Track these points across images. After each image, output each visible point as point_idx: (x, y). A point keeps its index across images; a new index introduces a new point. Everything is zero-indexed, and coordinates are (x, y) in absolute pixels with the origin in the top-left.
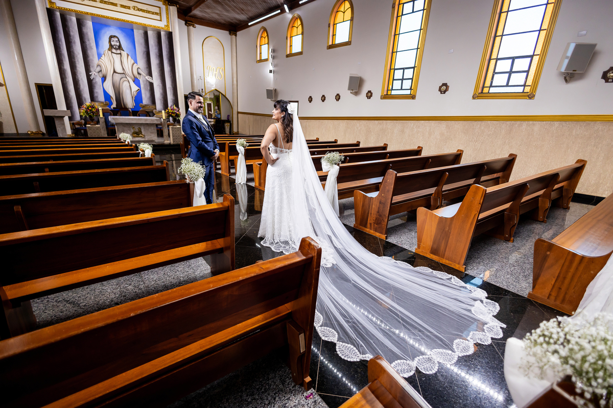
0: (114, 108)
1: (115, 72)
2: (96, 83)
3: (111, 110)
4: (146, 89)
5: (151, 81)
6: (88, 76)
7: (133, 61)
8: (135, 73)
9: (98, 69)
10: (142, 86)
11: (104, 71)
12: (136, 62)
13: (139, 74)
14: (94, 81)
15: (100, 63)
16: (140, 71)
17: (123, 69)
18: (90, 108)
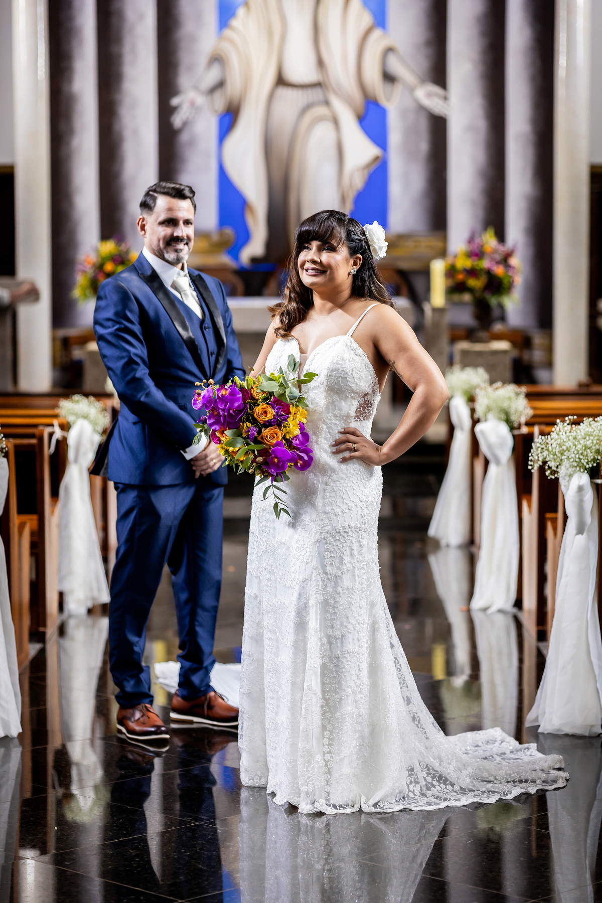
0: (254, 260)
1: (281, 81)
2: (192, 142)
3: (241, 273)
4: (409, 153)
5: (436, 105)
6: (165, 111)
7: (367, 19)
8: (373, 75)
9: (212, 76)
10: (395, 136)
11: (234, 86)
12: (380, 20)
13: (389, 78)
14: (184, 137)
15: (226, 46)
16: (396, 66)
17: (320, 63)
18: (109, 267)
